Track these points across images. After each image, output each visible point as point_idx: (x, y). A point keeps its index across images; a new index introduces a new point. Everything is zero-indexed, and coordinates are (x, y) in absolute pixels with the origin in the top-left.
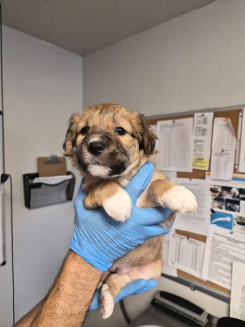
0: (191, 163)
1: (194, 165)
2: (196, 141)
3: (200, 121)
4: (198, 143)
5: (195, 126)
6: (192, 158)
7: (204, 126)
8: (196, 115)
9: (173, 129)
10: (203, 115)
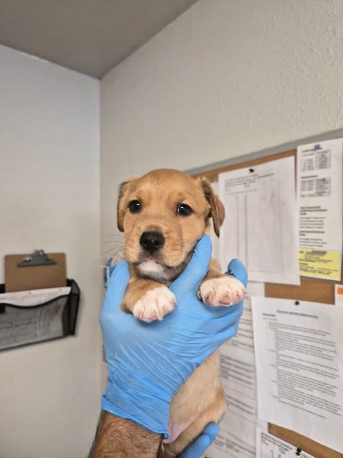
0: (297, 265)
1: (303, 268)
2: (304, 210)
3: (310, 161)
4: (309, 214)
5: (300, 174)
6: (297, 251)
7: (322, 174)
8: (300, 149)
9: (253, 185)
10: (317, 148)
